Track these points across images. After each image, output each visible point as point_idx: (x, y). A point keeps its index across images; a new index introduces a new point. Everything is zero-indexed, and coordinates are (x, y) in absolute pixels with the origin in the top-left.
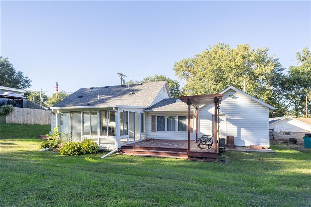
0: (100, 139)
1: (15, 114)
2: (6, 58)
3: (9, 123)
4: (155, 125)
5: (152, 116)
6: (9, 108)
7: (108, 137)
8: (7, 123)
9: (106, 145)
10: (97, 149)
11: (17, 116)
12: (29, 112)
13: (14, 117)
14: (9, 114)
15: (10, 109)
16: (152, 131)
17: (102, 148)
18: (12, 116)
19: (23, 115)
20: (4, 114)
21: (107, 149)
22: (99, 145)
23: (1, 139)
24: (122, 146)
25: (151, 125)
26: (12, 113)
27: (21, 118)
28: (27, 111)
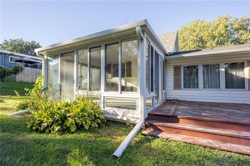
0: (104, 97)
1: (25, 73)
2: (38, 42)
3: (19, 81)
4: (180, 79)
5: (174, 66)
6: (18, 67)
7: (121, 93)
8: (17, 81)
9: (116, 109)
10: (99, 118)
11: (26, 75)
12: (38, 72)
13: (24, 76)
14: (19, 73)
15: (20, 68)
16: (174, 89)
17: (109, 116)
18: (22, 75)
19: (32, 75)
20: (14, 73)
21: (119, 117)
22: (102, 109)
23: (1, 95)
24: (149, 114)
25: (173, 79)
26: (22, 72)
27: (31, 77)
28: (36, 71)
